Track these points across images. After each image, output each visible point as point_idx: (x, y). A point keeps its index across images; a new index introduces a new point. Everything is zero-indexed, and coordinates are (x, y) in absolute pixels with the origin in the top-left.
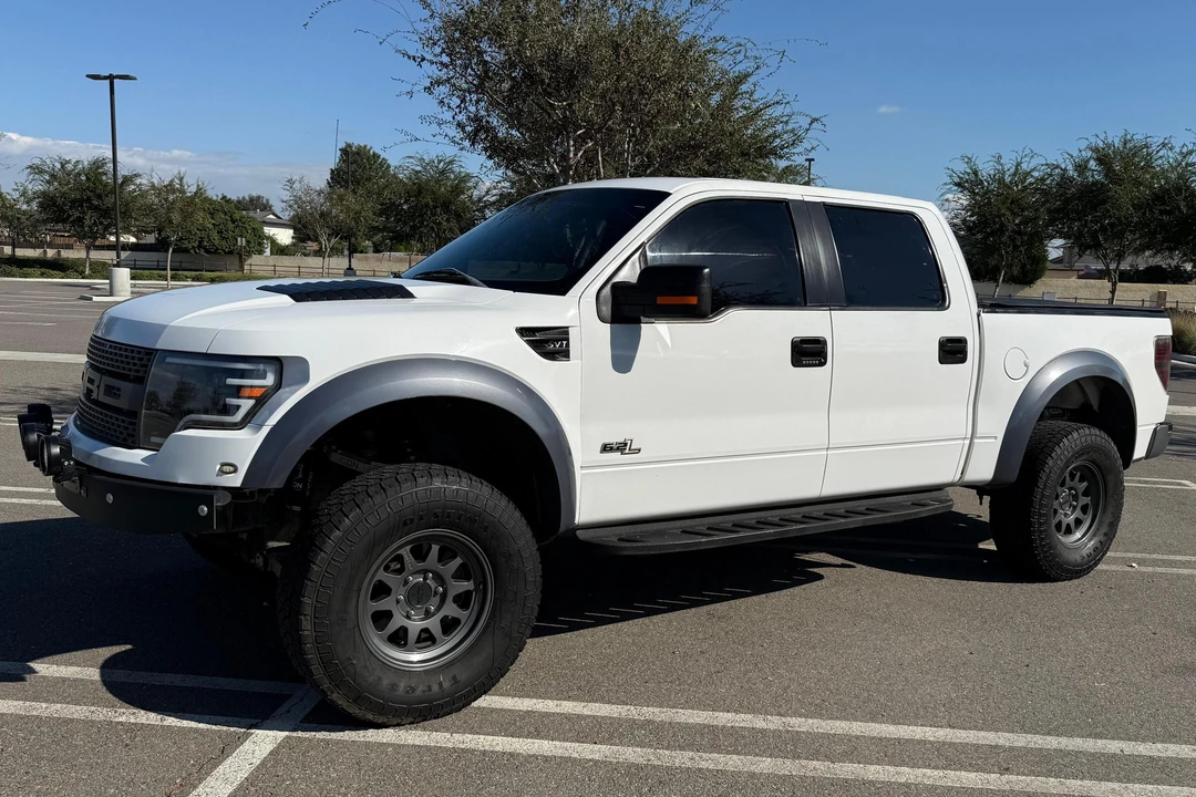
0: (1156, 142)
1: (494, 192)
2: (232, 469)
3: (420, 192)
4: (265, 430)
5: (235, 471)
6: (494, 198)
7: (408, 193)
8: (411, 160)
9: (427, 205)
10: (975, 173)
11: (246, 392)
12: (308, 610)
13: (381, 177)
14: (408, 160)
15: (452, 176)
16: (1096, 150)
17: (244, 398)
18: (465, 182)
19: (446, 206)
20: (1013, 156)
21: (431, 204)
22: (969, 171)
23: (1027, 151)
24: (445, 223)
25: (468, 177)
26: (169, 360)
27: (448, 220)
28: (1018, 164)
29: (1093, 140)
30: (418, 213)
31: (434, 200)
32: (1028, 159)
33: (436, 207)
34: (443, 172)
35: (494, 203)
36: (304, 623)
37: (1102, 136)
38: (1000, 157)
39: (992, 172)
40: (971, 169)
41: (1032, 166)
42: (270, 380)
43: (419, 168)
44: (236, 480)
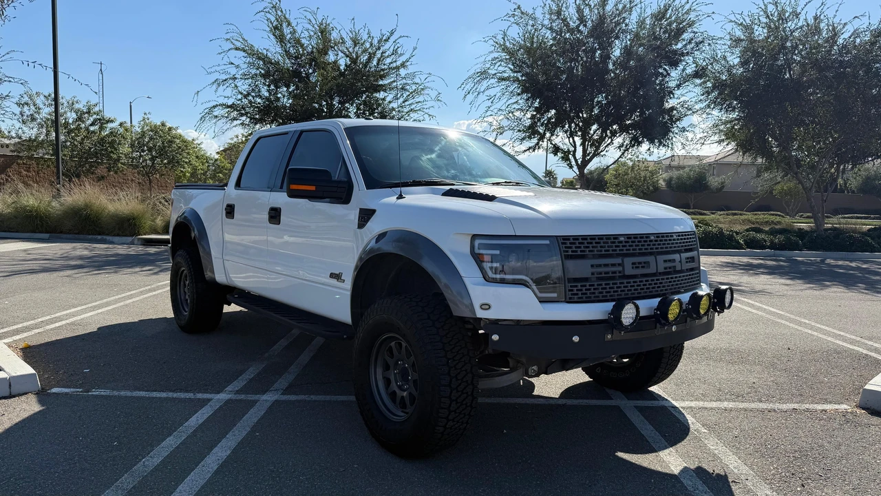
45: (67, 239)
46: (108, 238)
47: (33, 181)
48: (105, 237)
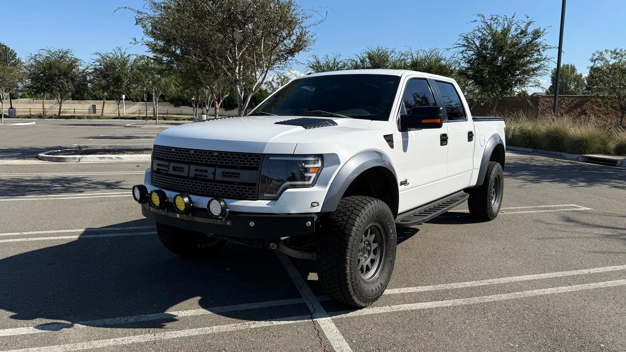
0: (389, 51)
1: (91, 67)
2: (316, 204)
3: (50, 68)
4: (329, 186)
5: (318, 205)
6: (91, 71)
7: (44, 68)
8: (43, 51)
9: (55, 75)
10: (318, 62)
11: (311, 170)
12: (348, 262)
13: (11, 60)
14: (41, 51)
15: (67, 59)
16: (369, 54)
17: (312, 173)
18: (76, 62)
19: (66, 75)
20: (333, 55)
21: (58, 74)
22: (316, 62)
23: (338, 54)
24: (66, 84)
25: (76, 60)
26: (271, 158)
27: (67, 82)
28: (335, 60)
29: (368, 50)
30: (50, 78)
31: (59, 71)
32: (338, 57)
33: (60, 75)
34: (62, 57)
35: (91, 73)
36: (347, 267)
37: (370, 48)
38: (328, 56)
39: (324, 62)
40: (317, 61)
41: (340, 60)
42: (319, 165)
43: (48, 55)
44: (318, 209)
45: (541, 153)
46: (564, 154)
47: (603, 114)
48: (562, 153)
